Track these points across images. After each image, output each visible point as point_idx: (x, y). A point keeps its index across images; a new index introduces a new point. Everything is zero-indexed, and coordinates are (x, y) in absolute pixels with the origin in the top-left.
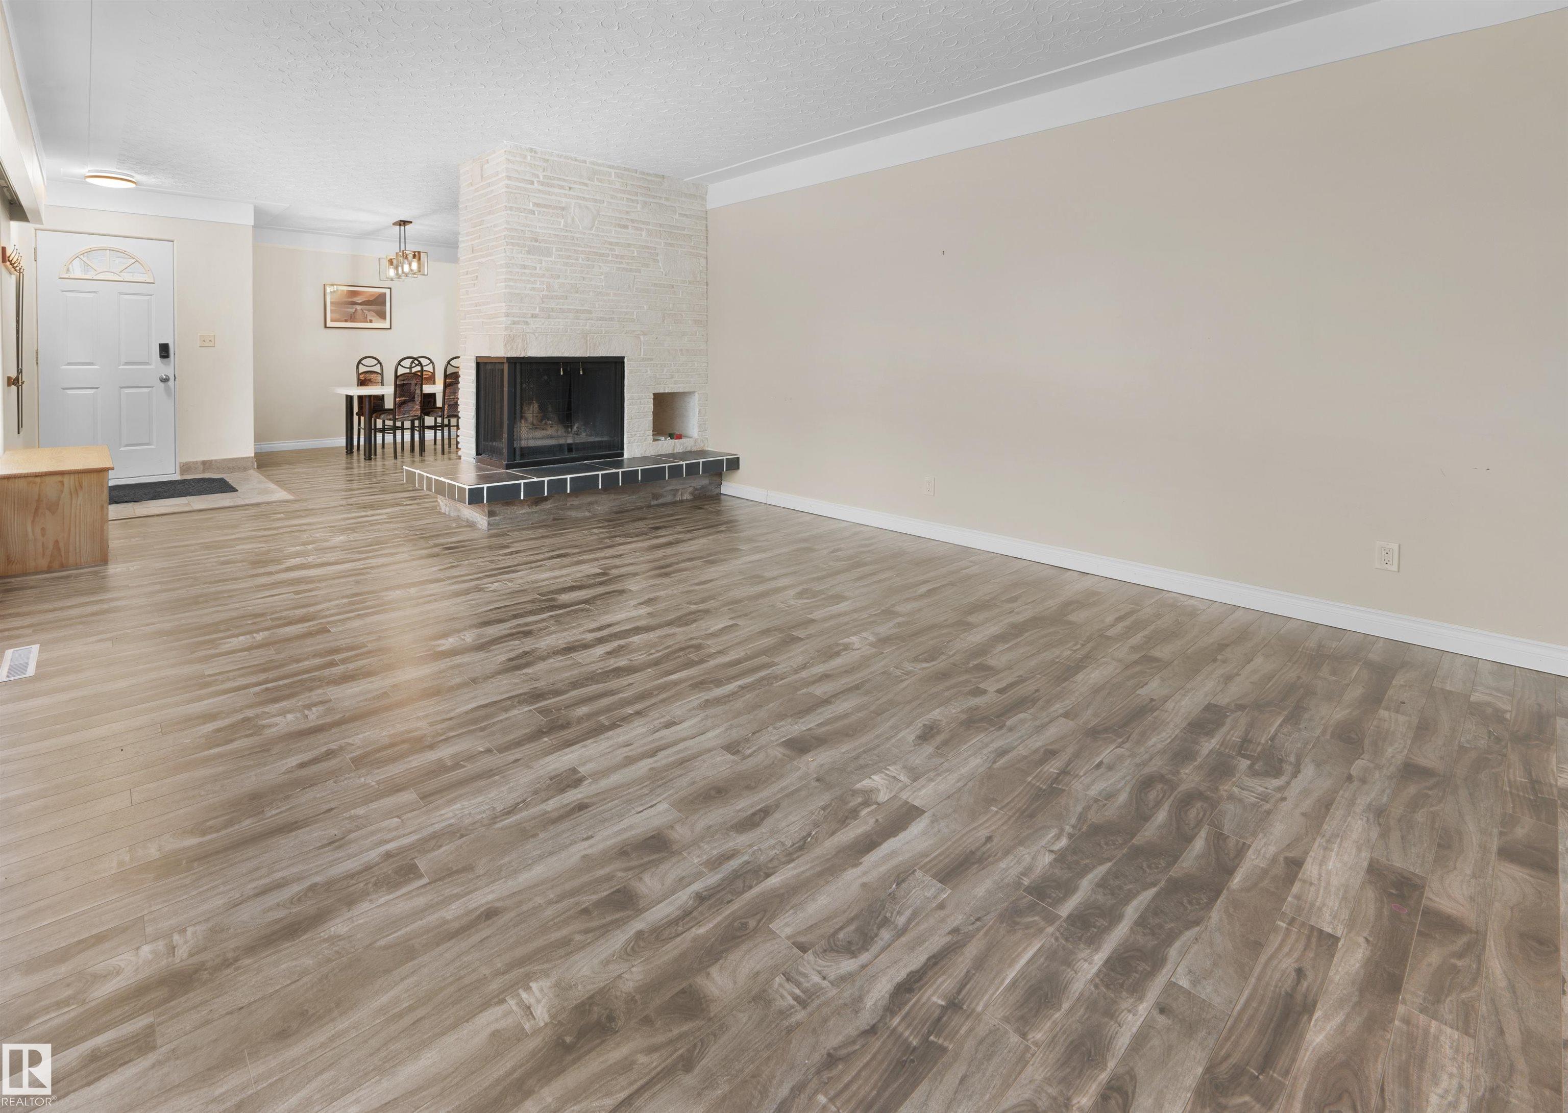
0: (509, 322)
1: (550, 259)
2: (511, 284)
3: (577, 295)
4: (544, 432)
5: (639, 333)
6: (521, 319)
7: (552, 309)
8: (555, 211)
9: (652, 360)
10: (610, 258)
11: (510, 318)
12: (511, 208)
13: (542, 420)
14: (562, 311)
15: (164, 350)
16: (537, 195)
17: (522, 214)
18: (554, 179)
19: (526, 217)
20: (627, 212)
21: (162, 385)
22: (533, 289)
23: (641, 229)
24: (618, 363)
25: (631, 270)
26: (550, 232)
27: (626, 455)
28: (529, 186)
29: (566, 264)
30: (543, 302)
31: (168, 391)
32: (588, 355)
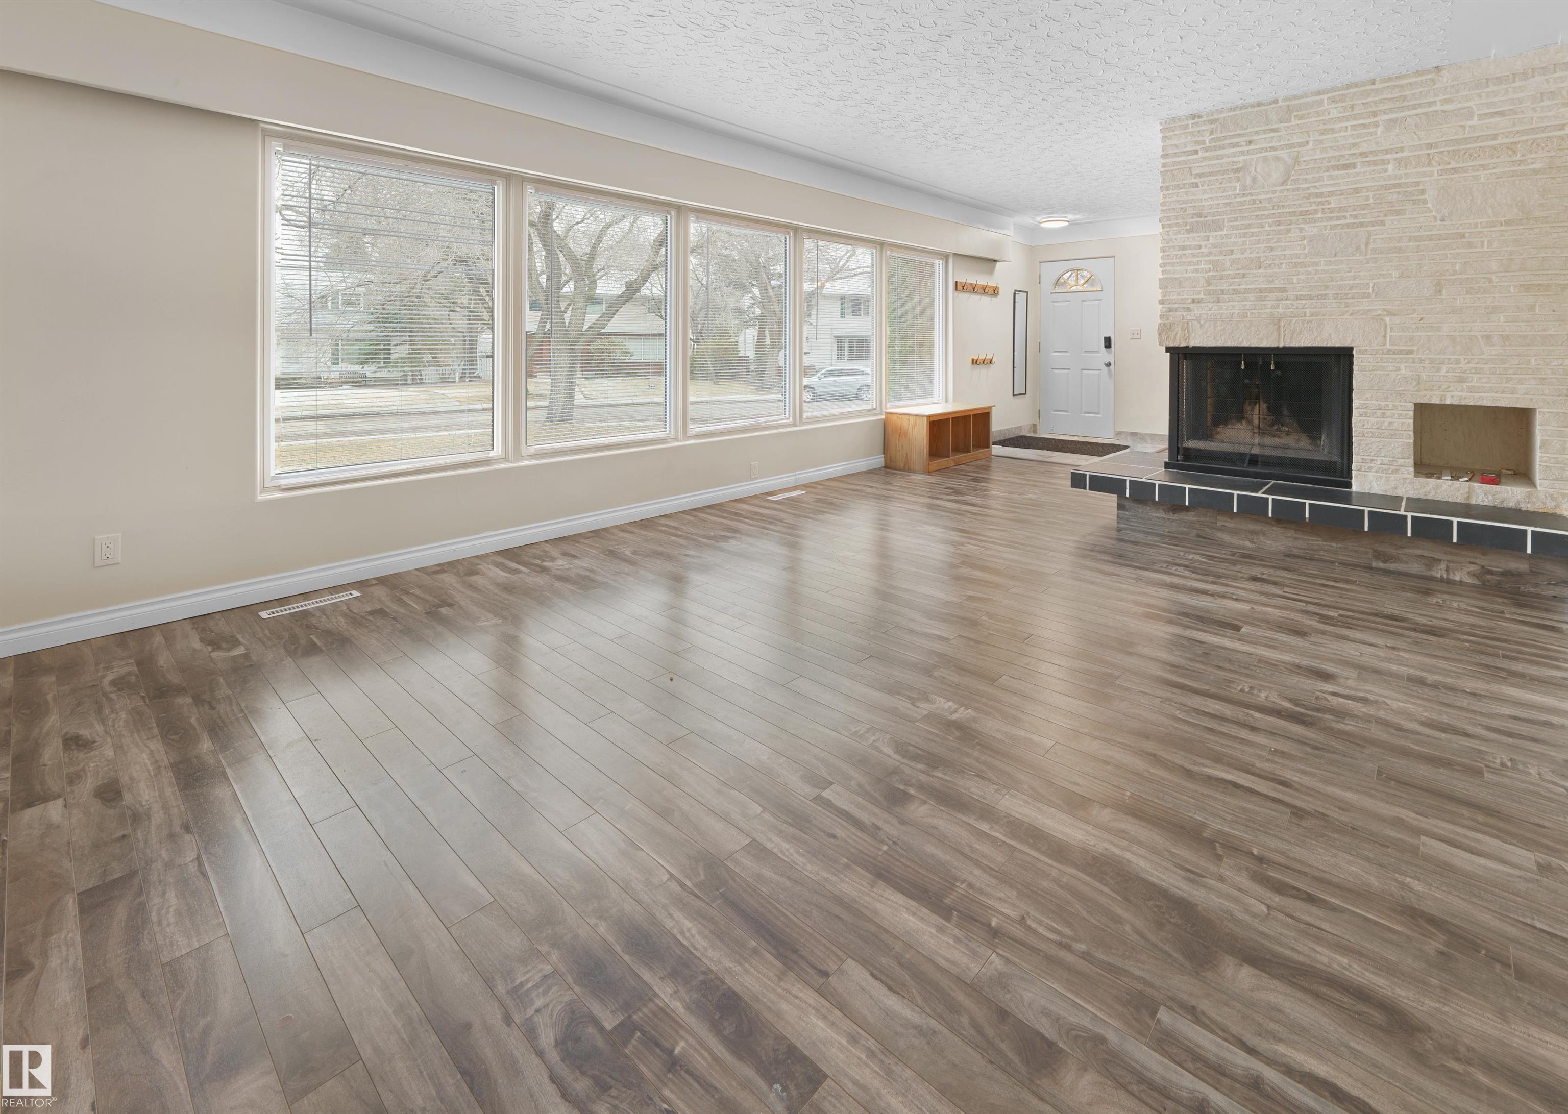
0: (1164, 310)
1: (1221, 233)
2: (1168, 268)
3: (1261, 271)
4: (1277, 439)
5: (1379, 312)
6: (1180, 305)
7: (1222, 291)
8: (1226, 176)
9: (1410, 352)
10: (1320, 215)
11: (1167, 306)
12: (1167, 188)
13: (1272, 425)
14: (1236, 292)
15: (1108, 343)
16: (1202, 164)
17: (1183, 190)
18: (1225, 139)
19: (1186, 193)
20: (1354, 145)
21: (1106, 368)
22: (1197, 271)
23: (1383, 162)
24: (1344, 356)
25: (1362, 225)
26: (1217, 202)
27: (1355, 488)
28: (1195, 157)
29: (1244, 235)
30: (1209, 285)
31: (1109, 372)
32: (1281, 345)
